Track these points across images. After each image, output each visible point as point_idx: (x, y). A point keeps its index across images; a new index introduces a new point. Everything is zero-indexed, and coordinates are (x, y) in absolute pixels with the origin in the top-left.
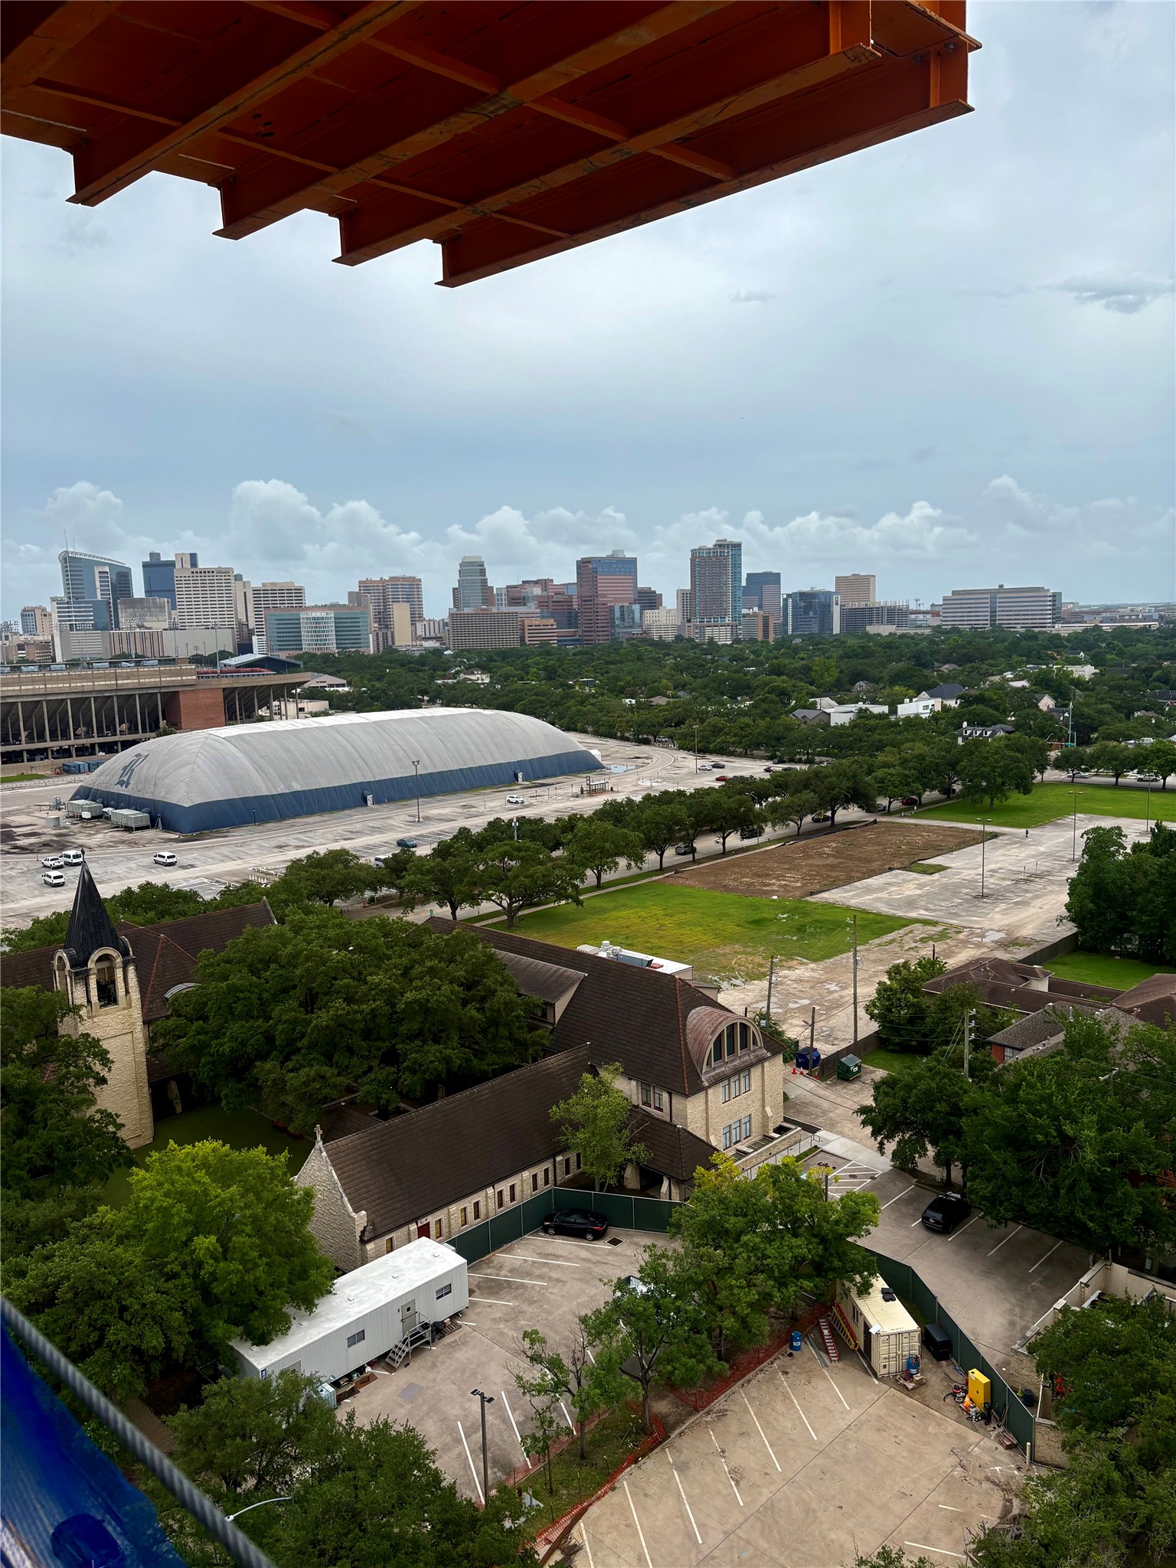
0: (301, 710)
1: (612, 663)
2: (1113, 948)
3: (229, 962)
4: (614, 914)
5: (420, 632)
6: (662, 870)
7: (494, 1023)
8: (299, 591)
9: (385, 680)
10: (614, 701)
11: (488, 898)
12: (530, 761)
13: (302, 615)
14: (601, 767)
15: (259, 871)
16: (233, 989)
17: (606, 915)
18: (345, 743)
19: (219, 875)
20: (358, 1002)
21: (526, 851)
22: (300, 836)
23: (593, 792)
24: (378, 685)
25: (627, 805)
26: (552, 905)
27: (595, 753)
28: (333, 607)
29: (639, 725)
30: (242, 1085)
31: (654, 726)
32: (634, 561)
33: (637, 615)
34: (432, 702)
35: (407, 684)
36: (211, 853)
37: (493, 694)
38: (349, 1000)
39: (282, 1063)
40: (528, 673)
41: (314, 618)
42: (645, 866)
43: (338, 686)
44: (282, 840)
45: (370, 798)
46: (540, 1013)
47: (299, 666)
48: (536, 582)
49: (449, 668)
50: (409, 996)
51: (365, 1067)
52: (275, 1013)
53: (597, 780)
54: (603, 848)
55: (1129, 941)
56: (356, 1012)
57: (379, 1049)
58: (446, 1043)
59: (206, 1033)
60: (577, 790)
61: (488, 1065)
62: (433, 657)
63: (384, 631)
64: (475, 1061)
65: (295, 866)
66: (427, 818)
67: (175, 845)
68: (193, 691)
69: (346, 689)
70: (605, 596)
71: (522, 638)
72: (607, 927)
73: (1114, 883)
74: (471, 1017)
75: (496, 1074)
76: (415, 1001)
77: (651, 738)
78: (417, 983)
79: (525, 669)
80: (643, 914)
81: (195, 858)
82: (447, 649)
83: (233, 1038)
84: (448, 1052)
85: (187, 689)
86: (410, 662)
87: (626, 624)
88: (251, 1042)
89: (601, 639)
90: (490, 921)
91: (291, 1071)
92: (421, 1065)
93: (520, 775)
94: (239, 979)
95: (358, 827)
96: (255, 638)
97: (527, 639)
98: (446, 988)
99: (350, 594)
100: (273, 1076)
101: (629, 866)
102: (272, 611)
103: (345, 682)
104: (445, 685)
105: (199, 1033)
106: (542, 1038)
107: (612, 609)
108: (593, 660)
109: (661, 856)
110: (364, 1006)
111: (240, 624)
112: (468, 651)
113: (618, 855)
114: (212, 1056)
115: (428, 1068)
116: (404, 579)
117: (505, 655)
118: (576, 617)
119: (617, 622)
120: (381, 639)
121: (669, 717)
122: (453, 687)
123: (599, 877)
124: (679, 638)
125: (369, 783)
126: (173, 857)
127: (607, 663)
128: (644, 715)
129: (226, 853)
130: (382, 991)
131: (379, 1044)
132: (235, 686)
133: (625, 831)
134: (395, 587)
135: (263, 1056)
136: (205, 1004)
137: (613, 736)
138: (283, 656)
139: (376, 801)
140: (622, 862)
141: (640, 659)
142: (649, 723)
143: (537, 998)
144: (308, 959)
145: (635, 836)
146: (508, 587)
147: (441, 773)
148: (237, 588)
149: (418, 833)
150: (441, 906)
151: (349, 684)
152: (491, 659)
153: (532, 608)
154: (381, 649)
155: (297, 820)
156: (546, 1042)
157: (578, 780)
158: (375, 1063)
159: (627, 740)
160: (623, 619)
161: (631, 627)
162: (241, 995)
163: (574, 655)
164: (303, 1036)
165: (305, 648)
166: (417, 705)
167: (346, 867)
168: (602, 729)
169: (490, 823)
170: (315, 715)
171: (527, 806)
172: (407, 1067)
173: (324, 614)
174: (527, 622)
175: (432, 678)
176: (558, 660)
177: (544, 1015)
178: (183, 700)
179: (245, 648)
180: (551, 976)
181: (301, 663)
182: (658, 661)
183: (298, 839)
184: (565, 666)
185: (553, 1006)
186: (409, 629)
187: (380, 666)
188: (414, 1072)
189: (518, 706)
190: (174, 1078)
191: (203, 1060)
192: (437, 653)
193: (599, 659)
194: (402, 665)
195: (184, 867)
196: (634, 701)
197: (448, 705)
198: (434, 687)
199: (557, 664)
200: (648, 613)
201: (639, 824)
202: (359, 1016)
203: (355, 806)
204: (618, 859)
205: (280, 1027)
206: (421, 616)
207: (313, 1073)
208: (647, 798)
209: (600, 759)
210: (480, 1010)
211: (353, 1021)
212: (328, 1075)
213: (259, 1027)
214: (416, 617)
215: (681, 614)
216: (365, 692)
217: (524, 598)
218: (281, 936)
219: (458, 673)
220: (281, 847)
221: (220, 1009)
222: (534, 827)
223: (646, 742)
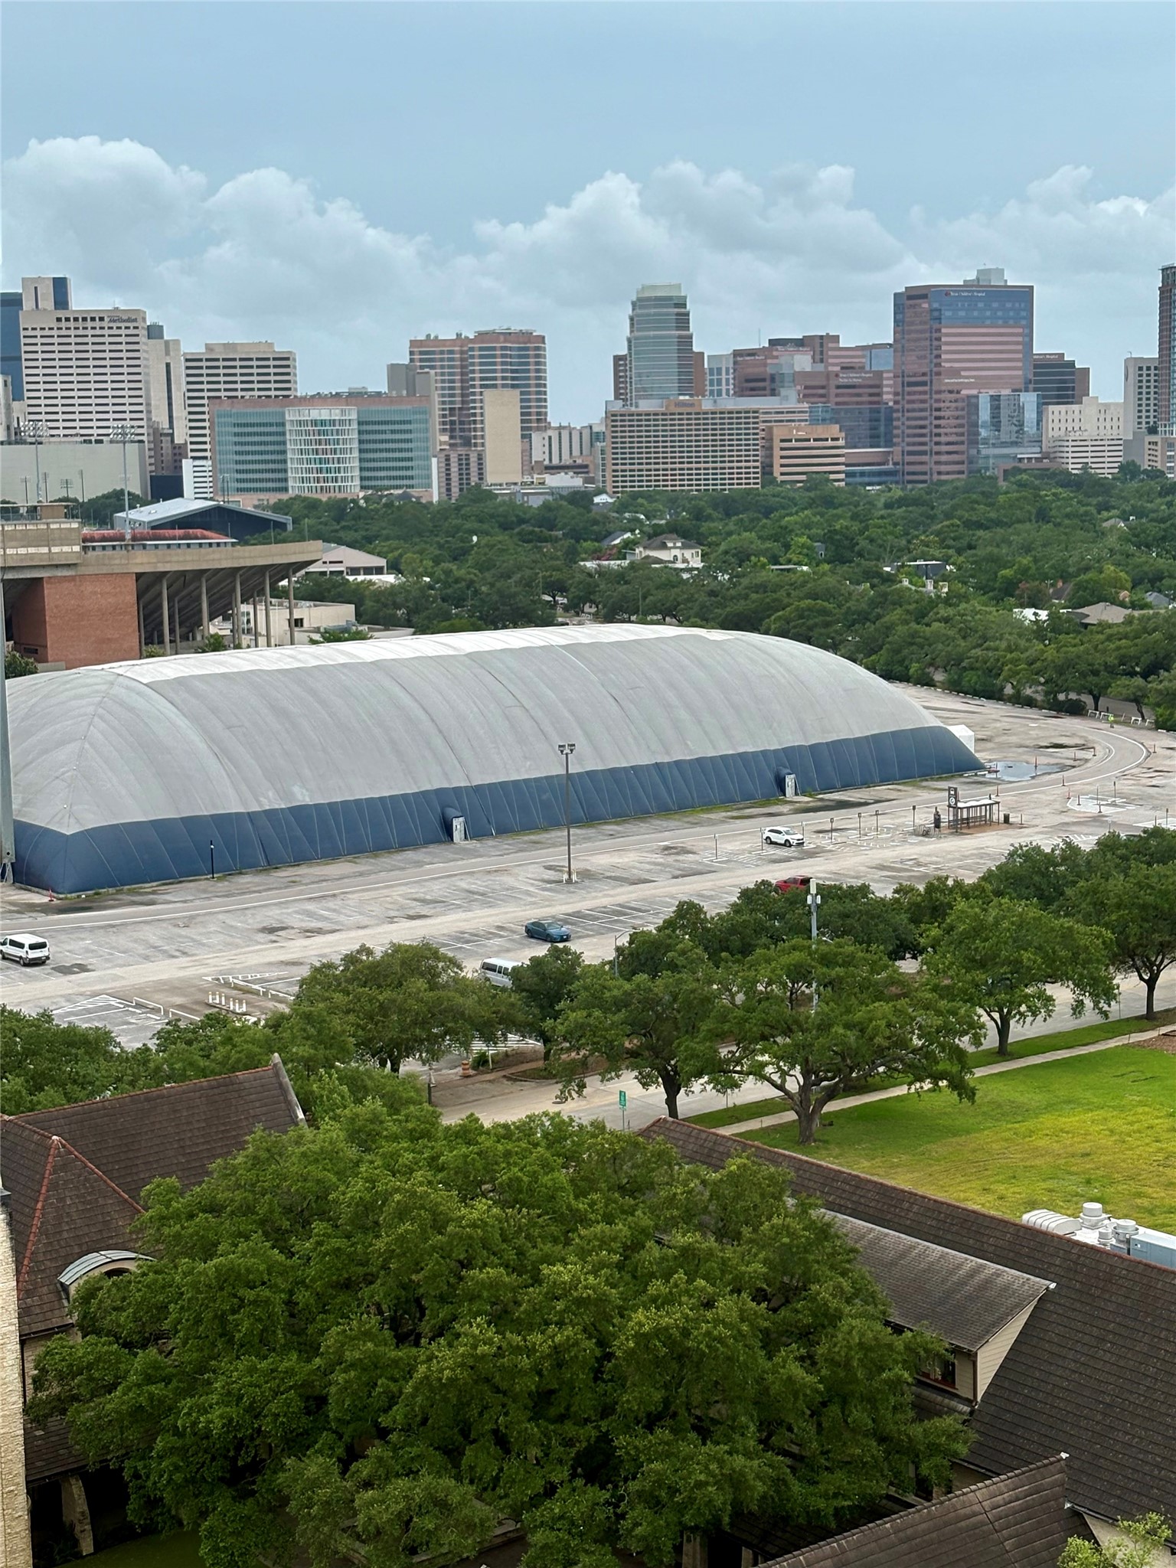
0: (299, 623)
1: (980, 526)
3: (214, 1209)
4: (1048, 1121)
5: (539, 454)
6: (1150, 1018)
7: (838, 1394)
8: (284, 362)
9: (471, 559)
10: (993, 613)
11: (758, 1072)
12: (814, 748)
13: (291, 415)
14: (975, 766)
15: (227, 984)
16: (228, 1279)
17: (1030, 1124)
18: (406, 700)
19: (141, 991)
20: (524, 1326)
21: (846, 964)
22: (311, 907)
23: (963, 825)
24: (459, 571)
25: (1064, 859)
26: (902, 1090)
27: (962, 733)
28: (355, 397)
29: (1061, 670)
30: (247, 1508)
31: (1096, 673)
32: (1025, 295)
33: (1030, 415)
34: (575, 609)
35: (519, 568)
36: (122, 940)
37: (713, 593)
38: (501, 1318)
39: (345, 1465)
40: (787, 547)
41: (315, 423)
42: (1115, 1010)
43: (368, 571)
44: (272, 915)
45: (458, 824)
46: (937, 1373)
47: (282, 526)
48: (800, 343)
49: (609, 534)
50: (642, 1318)
51: (539, 1485)
52: (330, 1340)
53: (972, 798)
54: (1018, 962)
56: (517, 1350)
57: (569, 1443)
58: (728, 1440)
59: (167, 1380)
60: (925, 819)
61: (825, 1496)
62: (574, 511)
63: (462, 450)
64: (796, 1487)
65: (321, 979)
66: (586, 875)
67: (42, 918)
68: (72, 579)
69: (390, 579)
70: (956, 373)
71: (767, 469)
72: (1037, 1153)
74: (790, 1379)
75: (847, 1521)
76: (658, 1332)
77: (1087, 699)
78: (656, 1287)
79: (782, 536)
80: (1118, 1124)
81: (87, 950)
82: (599, 492)
83: (232, 1397)
84: (739, 1461)
85: (59, 573)
86: (522, 521)
87: (1004, 438)
88: (273, 1407)
89: (946, 470)
90: (754, 1125)
91: (367, 1485)
92: (673, 1491)
93: (790, 781)
94: (244, 1255)
95: (436, 889)
96: (187, 465)
97: (777, 471)
98: (726, 1306)
99: (393, 369)
100: (323, 1493)
101: (1078, 1008)
102: (226, 407)
103: (382, 562)
104: (601, 572)
105: (149, 1380)
106: (953, 1436)
107: (972, 404)
108: (933, 518)
109: (1151, 984)
110: (536, 1338)
111: (157, 435)
112: (649, 497)
113: (1053, 978)
114: (177, 1433)
115: (691, 1500)
116: (508, 335)
117: (728, 505)
118: (890, 420)
119: (983, 433)
120: (454, 469)
121: (1132, 651)
122: (621, 577)
123: (1003, 1030)
124: (1129, 470)
125: (457, 791)
126: (42, 946)
127: (969, 524)
128: (1073, 647)
129: (153, 939)
130: (580, 1302)
131: (569, 1429)
132: (161, 568)
133: (1068, 922)
134: (488, 354)
135: (298, 1443)
136: (163, 1308)
137: (993, 695)
138: (247, 503)
139: (471, 833)
140: (1062, 994)
141: (1043, 516)
142: (1083, 667)
143: (934, 1337)
144: (402, 1214)
145: (1092, 936)
146: (737, 354)
147: (613, 772)
148: (151, 353)
149: (570, 909)
150: (645, 1085)
151: (394, 567)
152: (698, 515)
153: (790, 399)
154: (455, 491)
155: (303, 870)
156: (963, 1450)
157: (925, 795)
158: (561, 1474)
159: (1030, 703)
160: (996, 423)
161: (1015, 444)
162: (250, 1295)
163: (888, 506)
164: (392, 1400)
165: (294, 488)
166: (545, 620)
167: (433, 986)
168: (971, 678)
169: (745, 894)
170: (333, 636)
171: (812, 854)
172: (640, 1494)
173: (336, 415)
174: (779, 433)
175: (572, 556)
176: (855, 517)
177: (949, 1376)
178: (52, 598)
179: (166, 486)
180: (963, 1283)
181: (288, 519)
182: (1087, 522)
183: (310, 914)
184: (873, 532)
185: (971, 1358)
186: (516, 444)
187: (458, 529)
188: (655, 1504)
189: (771, 621)
190: (80, 1472)
191: (159, 1444)
192: (580, 499)
193: (948, 516)
194: (505, 527)
195: (64, 970)
196: (1043, 615)
197: (609, 618)
198: (579, 577)
199: (856, 526)
200: (1055, 411)
201: (1100, 907)
202: (525, 1362)
203: (428, 842)
204: (1051, 989)
205: (340, 1377)
206: (541, 418)
207: (418, 1494)
208: (1109, 845)
209: (972, 749)
210: (808, 1361)
211: (514, 1372)
212: (454, 1499)
213: (290, 1372)
214: (533, 419)
215: (1133, 415)
216: (430, 587)
217: (773, 378)
218: (328, 1156)
219: (629, 545)
220: (272, 930)
221: (198, 1321)
222: (849, 906)
223: (1075, 710)
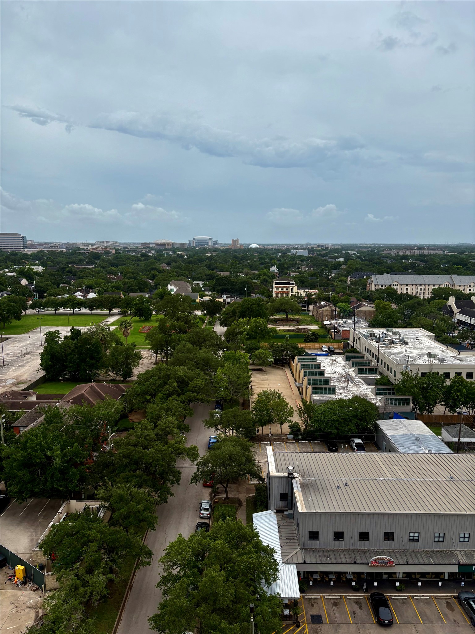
2: (60, 378)
55: (66, 374)
73: (58, 352)
